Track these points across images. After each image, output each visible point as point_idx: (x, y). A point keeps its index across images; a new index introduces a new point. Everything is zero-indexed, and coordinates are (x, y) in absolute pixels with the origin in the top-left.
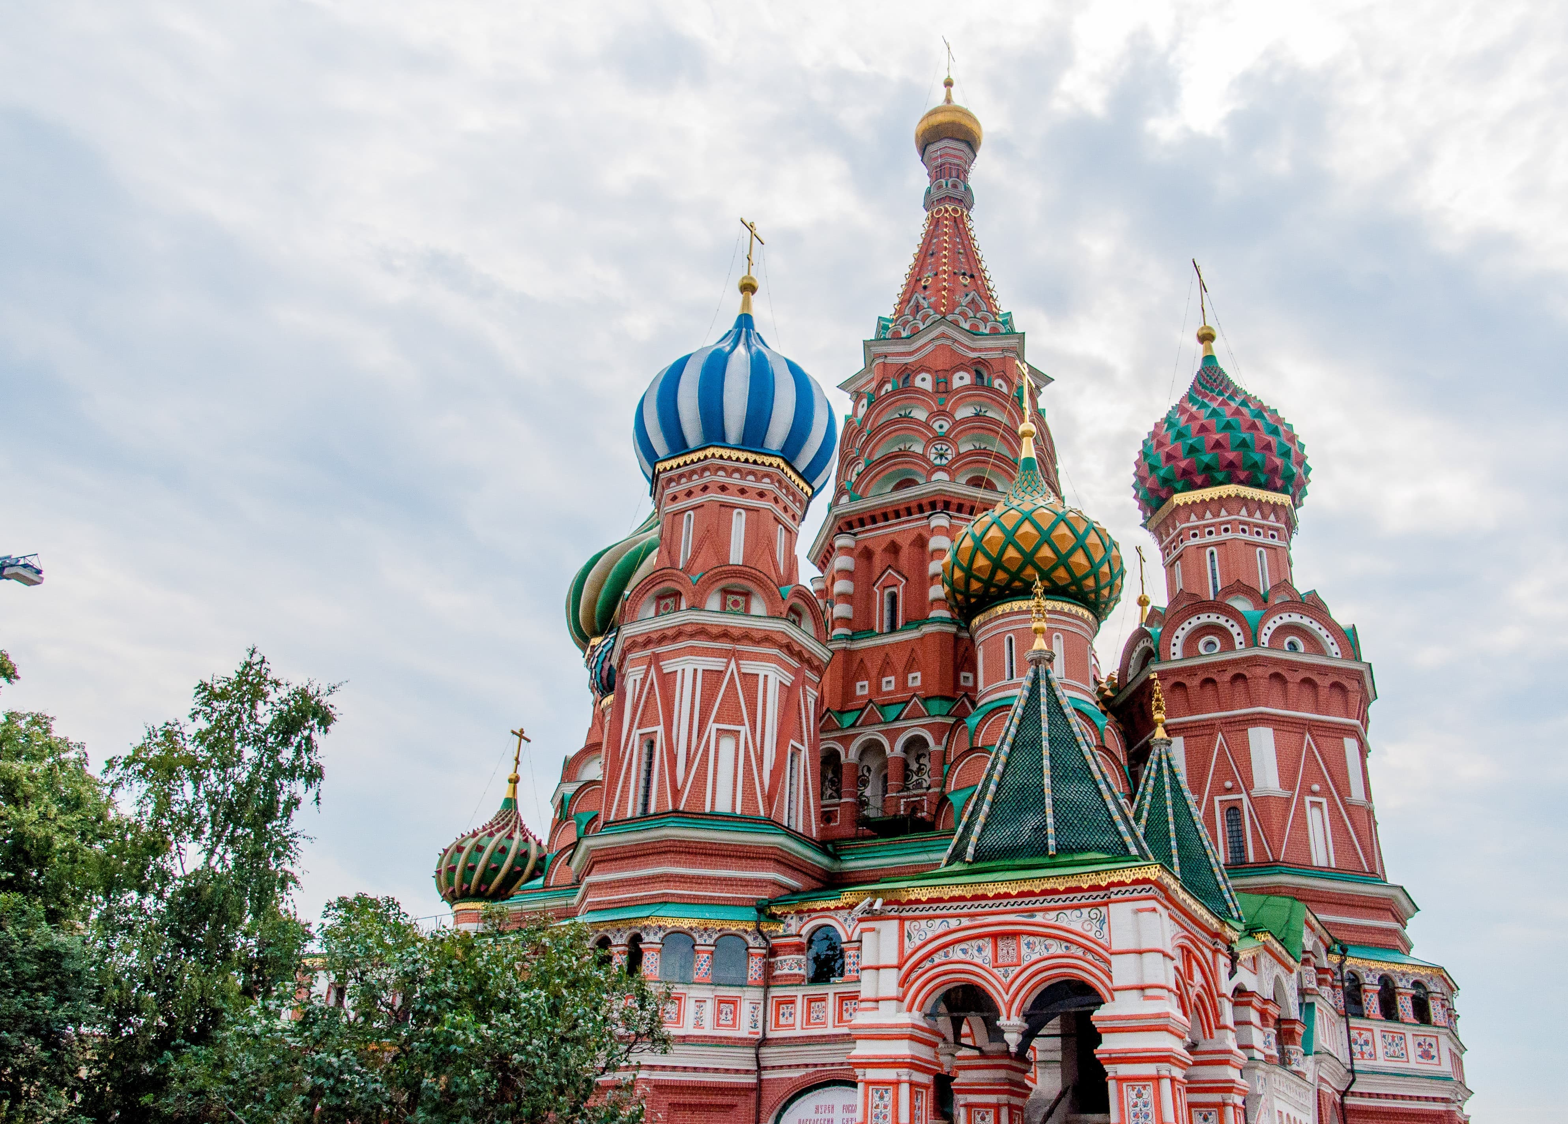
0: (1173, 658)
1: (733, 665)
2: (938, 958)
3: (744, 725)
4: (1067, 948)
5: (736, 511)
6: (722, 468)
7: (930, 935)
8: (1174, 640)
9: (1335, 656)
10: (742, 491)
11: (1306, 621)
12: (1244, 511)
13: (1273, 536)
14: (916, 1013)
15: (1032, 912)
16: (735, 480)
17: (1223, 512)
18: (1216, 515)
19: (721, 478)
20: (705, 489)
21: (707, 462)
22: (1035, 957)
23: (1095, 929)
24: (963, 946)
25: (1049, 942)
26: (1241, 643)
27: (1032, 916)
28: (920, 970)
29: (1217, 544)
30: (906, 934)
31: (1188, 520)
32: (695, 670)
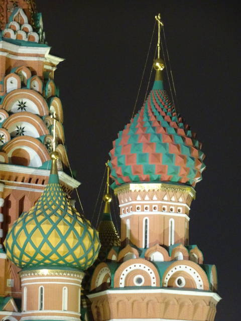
0: (120, 286)
8: (122, 276)
11: (188, 269)
13: (179, 210)
18: (151, 199)
26: (154, 283)
29: (150, 216)
31: (136, 200)
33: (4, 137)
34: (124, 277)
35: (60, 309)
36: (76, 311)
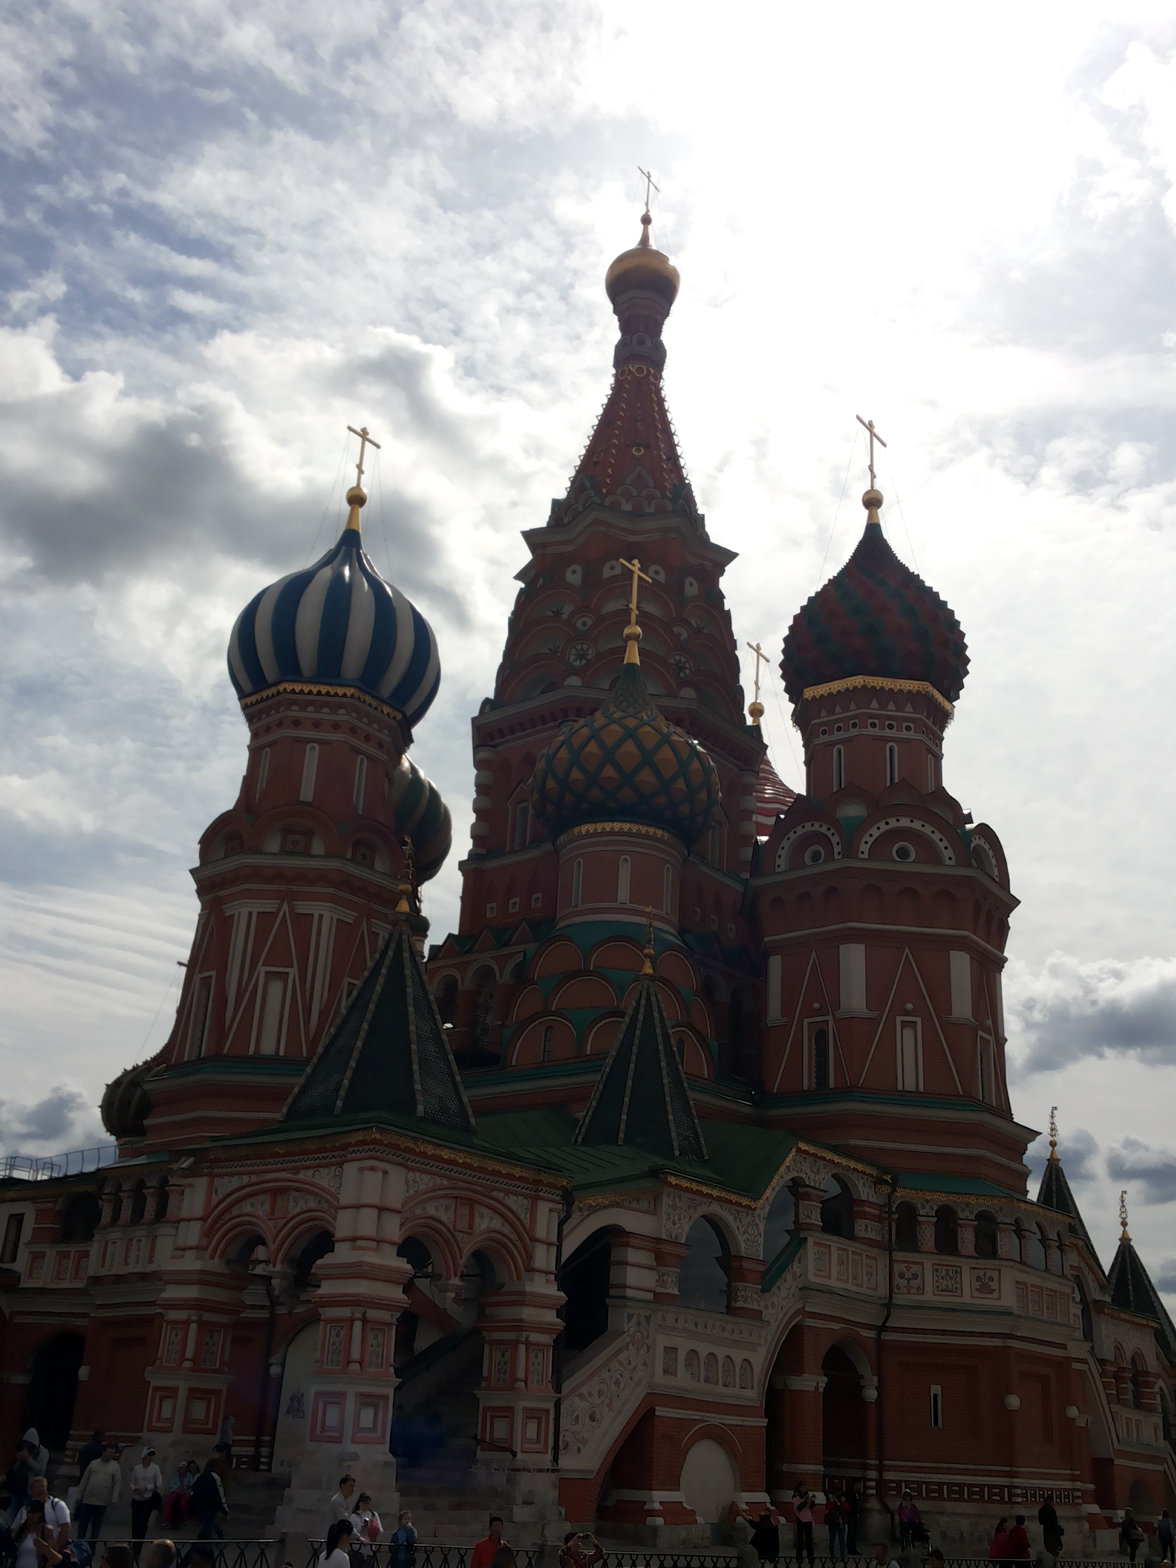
0: (777, 870)
1: (285, 907)
2: (235, 1211)
3: (292, 966)
4: (319, 1202)
5: (309, 746)
6: (295, 702)
7: (229, 1191)
8: (780, 852)
9: (948, 862)
10: (316, 725)
11: (917, 825)
12: (874, 704)
13: (908, 729)
14: (217, 1260)
15: (297, 1171)
16: (310, 714)
17: (853, 706)
18: (845, 709)
19: (295, 712)
20: (280, 724)
21: (280, 698)
22: (298, 1210)
23: (337, 1185)
24: (252, 1200)
25: (309, 1197)
26: (839, 853)
27: (297, 1173)
28: (222, 1222)
29: (844, 741)
30: (214, 1189)
31: (819, 717)
32: (250, 913)
33: (590, 651)
35: (615, 899)
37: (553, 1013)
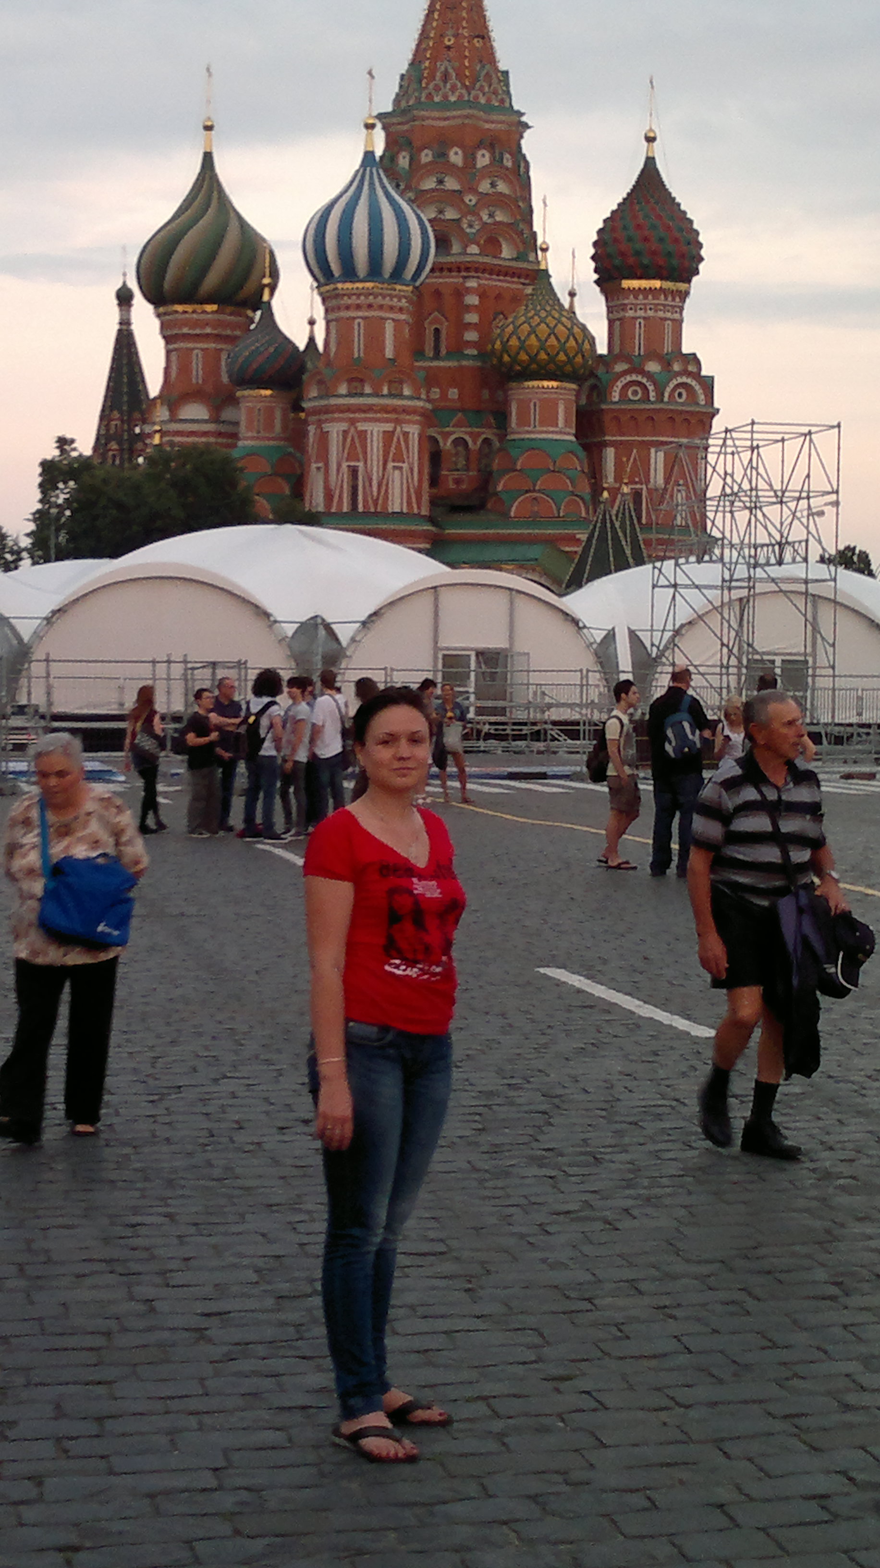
1: (399, 429)
3: (404, 461)
8: (615, 388)
9: (702, 402)
10: (391, 308)
11: (689, 381)
12: (662, 297)
13: (676, 312)
16: (387, 301)
17: (650, 297)
18: (646, 298)
19: (380, 301)
26: (653, 397)
29: (644, 318)
31: (629, 299)
32: (379, 431)
34: (618, 391)
35: (557, 425)
36: (570, 427)
37: (539, 491)
